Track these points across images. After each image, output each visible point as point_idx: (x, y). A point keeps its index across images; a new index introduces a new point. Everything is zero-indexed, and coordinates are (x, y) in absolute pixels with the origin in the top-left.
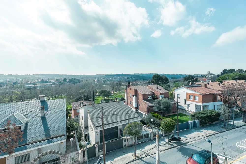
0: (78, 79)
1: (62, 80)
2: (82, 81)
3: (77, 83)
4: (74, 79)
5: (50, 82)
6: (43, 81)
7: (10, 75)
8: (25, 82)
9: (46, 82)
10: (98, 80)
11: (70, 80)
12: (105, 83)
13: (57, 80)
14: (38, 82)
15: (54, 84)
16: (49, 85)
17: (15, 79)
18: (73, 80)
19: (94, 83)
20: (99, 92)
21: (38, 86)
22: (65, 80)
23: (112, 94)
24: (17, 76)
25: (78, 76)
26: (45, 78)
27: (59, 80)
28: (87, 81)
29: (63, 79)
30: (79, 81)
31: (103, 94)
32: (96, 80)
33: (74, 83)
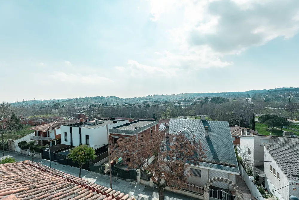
0: (222, 98)
1: (202, 99)
2: (228, 100)
3: (221, 103)
4: (217, 97)
5: (192, 101)
6: (185, 101)
7: (163, 95)
8: (172, 101)
9: (188, 101)
10: (253, 100)
11: (212, 99)
12: (268, 103)
13: (198, 99)
14: (182, 101)
15: (195, 103)
16: (191, 104)
17: (165, 98)
18: (216, 99)
19: (247, 103)
20: (261, 117)
21: (182, 105)
22: (207, 99)
23: (291, 123)
24: (166, 96)
25: (221, 93)
26: (187, 98)
27: (200, 99)
28: (235, 100)
29: (204, 98)
30: (224, 100)
31: (270, 121)
32: (250, 99)
33: (218, 103)
